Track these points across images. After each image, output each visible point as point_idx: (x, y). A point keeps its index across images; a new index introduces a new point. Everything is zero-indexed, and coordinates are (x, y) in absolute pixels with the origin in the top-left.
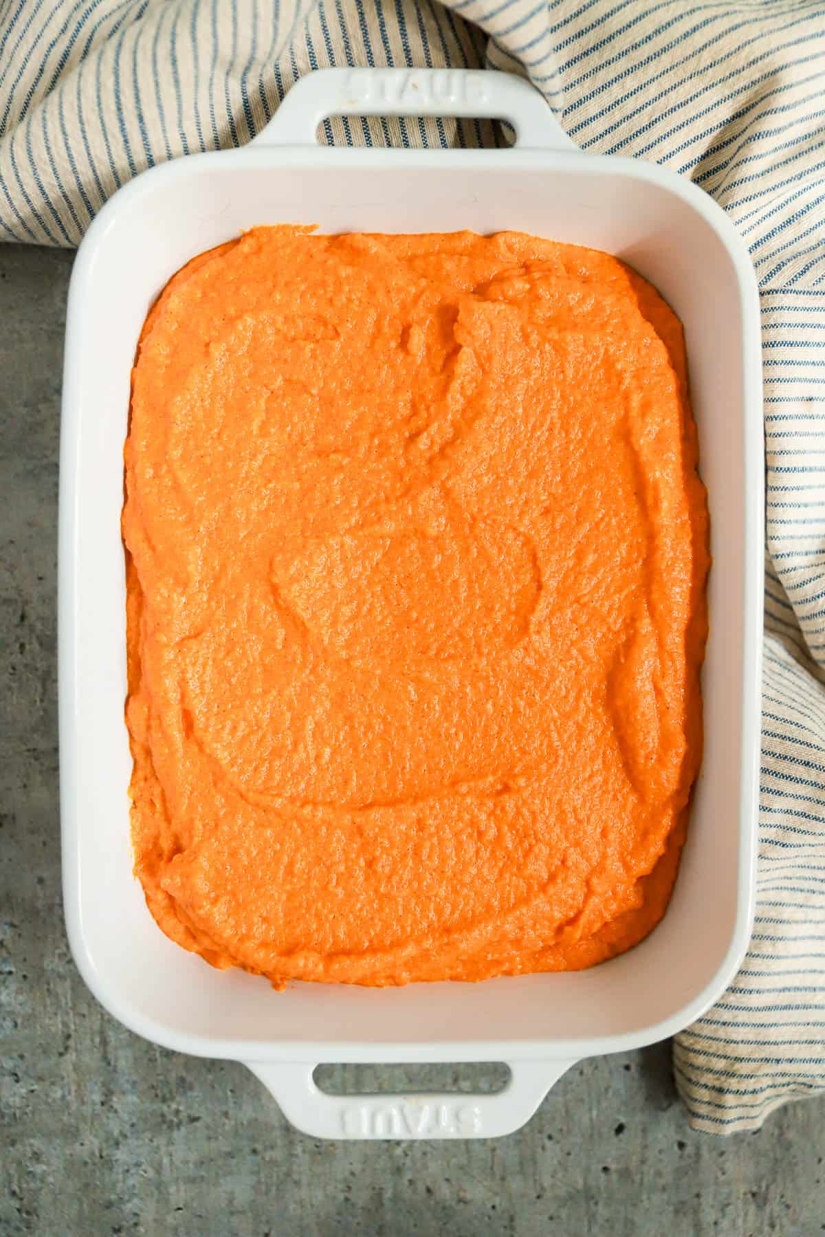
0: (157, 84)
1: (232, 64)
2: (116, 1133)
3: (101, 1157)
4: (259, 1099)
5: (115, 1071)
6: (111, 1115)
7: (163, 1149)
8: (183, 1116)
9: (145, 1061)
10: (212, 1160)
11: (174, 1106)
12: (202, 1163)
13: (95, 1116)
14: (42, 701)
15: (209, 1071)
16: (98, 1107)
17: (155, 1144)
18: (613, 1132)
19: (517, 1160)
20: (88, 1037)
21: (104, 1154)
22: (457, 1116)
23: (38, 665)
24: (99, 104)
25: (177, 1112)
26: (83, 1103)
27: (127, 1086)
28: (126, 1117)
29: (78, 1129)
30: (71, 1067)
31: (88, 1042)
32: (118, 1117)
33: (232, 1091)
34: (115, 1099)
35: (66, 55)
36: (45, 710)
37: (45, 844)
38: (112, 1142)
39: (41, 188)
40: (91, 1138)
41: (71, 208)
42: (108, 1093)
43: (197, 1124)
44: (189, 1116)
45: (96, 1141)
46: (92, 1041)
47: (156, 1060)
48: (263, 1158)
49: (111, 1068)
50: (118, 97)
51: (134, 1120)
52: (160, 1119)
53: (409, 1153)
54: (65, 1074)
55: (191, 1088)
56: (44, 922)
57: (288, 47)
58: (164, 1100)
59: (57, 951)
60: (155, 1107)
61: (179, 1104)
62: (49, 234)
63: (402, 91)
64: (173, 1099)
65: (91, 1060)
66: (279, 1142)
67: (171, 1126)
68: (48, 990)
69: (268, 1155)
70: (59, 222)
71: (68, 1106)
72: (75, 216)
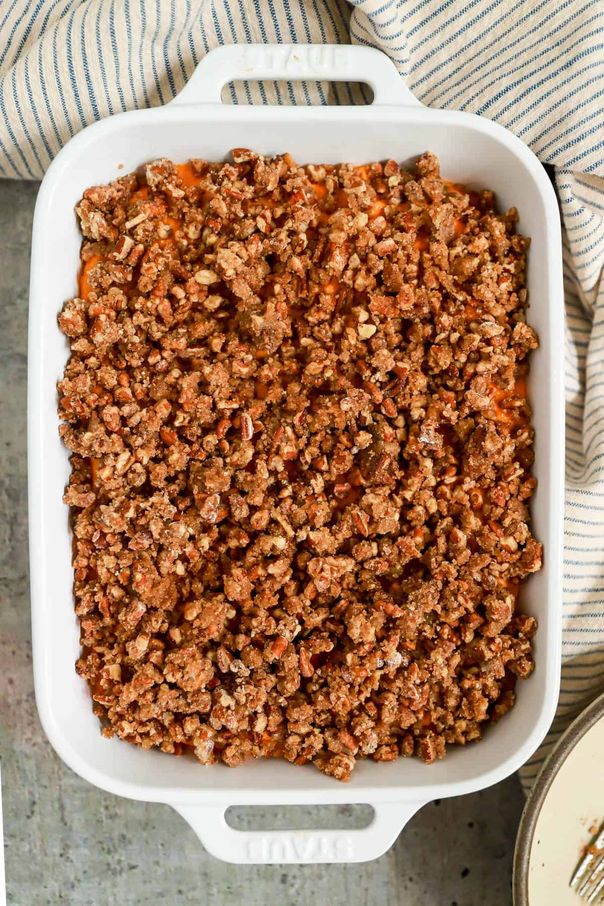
0: (100, 50)
1: (156, 33)
2: (72, 878)
3: (61, 897)
4: (184, 852)
5: (70, 830)
6: (68, 864)
7: (109, 891)
8: (125, 865)
9: (94, 822)
10: (147, 899)
11: (117, 857)
12: (139, 901)
13: (55, 865)
14: (10, 540)
15: (144, 829)
16: (58, 858)
17: (102, 886)
18: (459, 875)
19: (385, 898)
20: (50, 803)
21: (63, 895)
22: (334, 845)
23: (7, 512)
24: (56, 67)
25: (119, 862)
26: (46, 855)
27: (80, 842)
28: (79, 865)
29: (42, 875)
30: (35, 827)
31: (49, 807)
32: (74, 866)
33: (162, 845)
34: (70, 852)
35: (28, 30)
36: (13, 548)
37: (14, 653)
38: (69, 886)
39: (11, 134)
40: (53, 882)
41: (34, 148)
42: (66, 847)
43: (134, 871)
44: (129, 865)
45: (56, 885)
46: (52, 806)
47: (102, 822)
48: (187, 898)
49: (66, 828)
50: (70, 62)
51: (86, 868)
52: (105, 867)
53: (301, 892)
54: (31, 832)
55: (130, 842)
56: (14, 714)
57: (199, 19)
58: (109, 852)
59: (25, 737)
60: (101, 858)
61: (120, 855)
62: (15, 169)
63: (287, 61)
64: (116, 851)
65: (52, 821)
66: (200, 884)
67: (114, 873)
68: (18, 767)
69: (191, 894)
70: (24, 159)
71: (34, 857)
72: (36, 154)
